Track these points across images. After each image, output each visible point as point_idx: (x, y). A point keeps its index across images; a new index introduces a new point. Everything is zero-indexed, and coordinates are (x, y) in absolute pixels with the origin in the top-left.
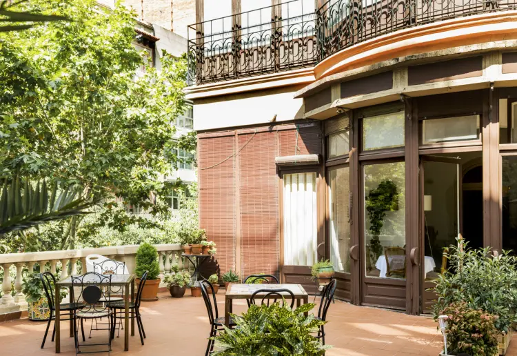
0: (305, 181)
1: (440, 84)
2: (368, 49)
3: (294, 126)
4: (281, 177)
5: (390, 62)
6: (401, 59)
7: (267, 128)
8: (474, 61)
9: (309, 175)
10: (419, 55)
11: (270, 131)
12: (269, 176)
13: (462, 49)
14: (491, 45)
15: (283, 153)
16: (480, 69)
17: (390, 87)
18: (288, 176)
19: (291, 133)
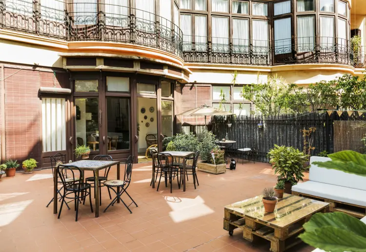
0: (56, 103)
1: (147, 71)
2: (116, 46)
3: (51, 70)
4: (41, 99)
5: (136, 57)
6: (141, 58)
7: (31, 68)
8: (161, 66)
9: (59, 100)
10: (147, 58)
11: (34, 70)
12: (32, 98)
13: (157, 60)
14: (168, 63)
15: (43, 84)
16: (163, 69)
17: (133, 67)
18: (44, 99)
19: (49, 74)
